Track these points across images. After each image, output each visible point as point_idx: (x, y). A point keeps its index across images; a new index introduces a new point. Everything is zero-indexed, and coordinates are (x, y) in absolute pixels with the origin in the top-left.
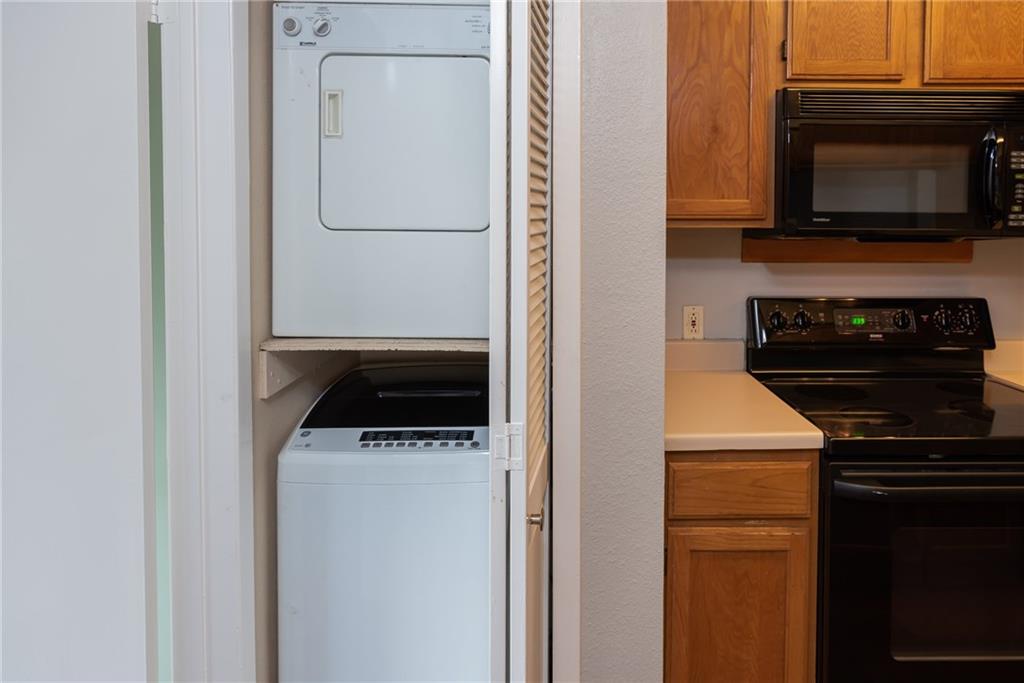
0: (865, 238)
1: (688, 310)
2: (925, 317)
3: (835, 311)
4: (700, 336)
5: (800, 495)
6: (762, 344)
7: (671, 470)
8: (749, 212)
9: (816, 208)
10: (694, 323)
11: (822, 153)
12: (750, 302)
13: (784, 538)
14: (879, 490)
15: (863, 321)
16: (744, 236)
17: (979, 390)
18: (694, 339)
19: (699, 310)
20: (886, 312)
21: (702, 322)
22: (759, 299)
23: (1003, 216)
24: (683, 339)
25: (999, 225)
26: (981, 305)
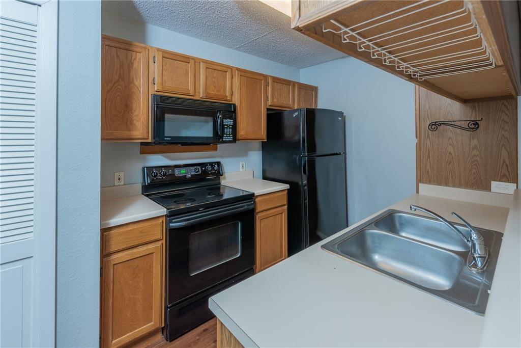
0: (184, 144)
1: (117, 175)
2: (203, 168)
3: (175, 169)
4: (122, 183)
5: (158, 232)
6: (148, 183)
7: (104, 236)
8: (140, 136)
9: (166, 135)
10: (119, 179)
11: (167, 116)
12: (144, 168)
13: (152, 248)
14: (183, 224)
15: (184, 172)
16: (141, 145)
17: (219, 188)
18: (119, 185)
19: (122, 174)
20: (192, 168)
21: (123, 178)
22: (147, 167)
23: (222, 137)
24: (114, 186)
25: (221, 140)
26: (218, 163)
